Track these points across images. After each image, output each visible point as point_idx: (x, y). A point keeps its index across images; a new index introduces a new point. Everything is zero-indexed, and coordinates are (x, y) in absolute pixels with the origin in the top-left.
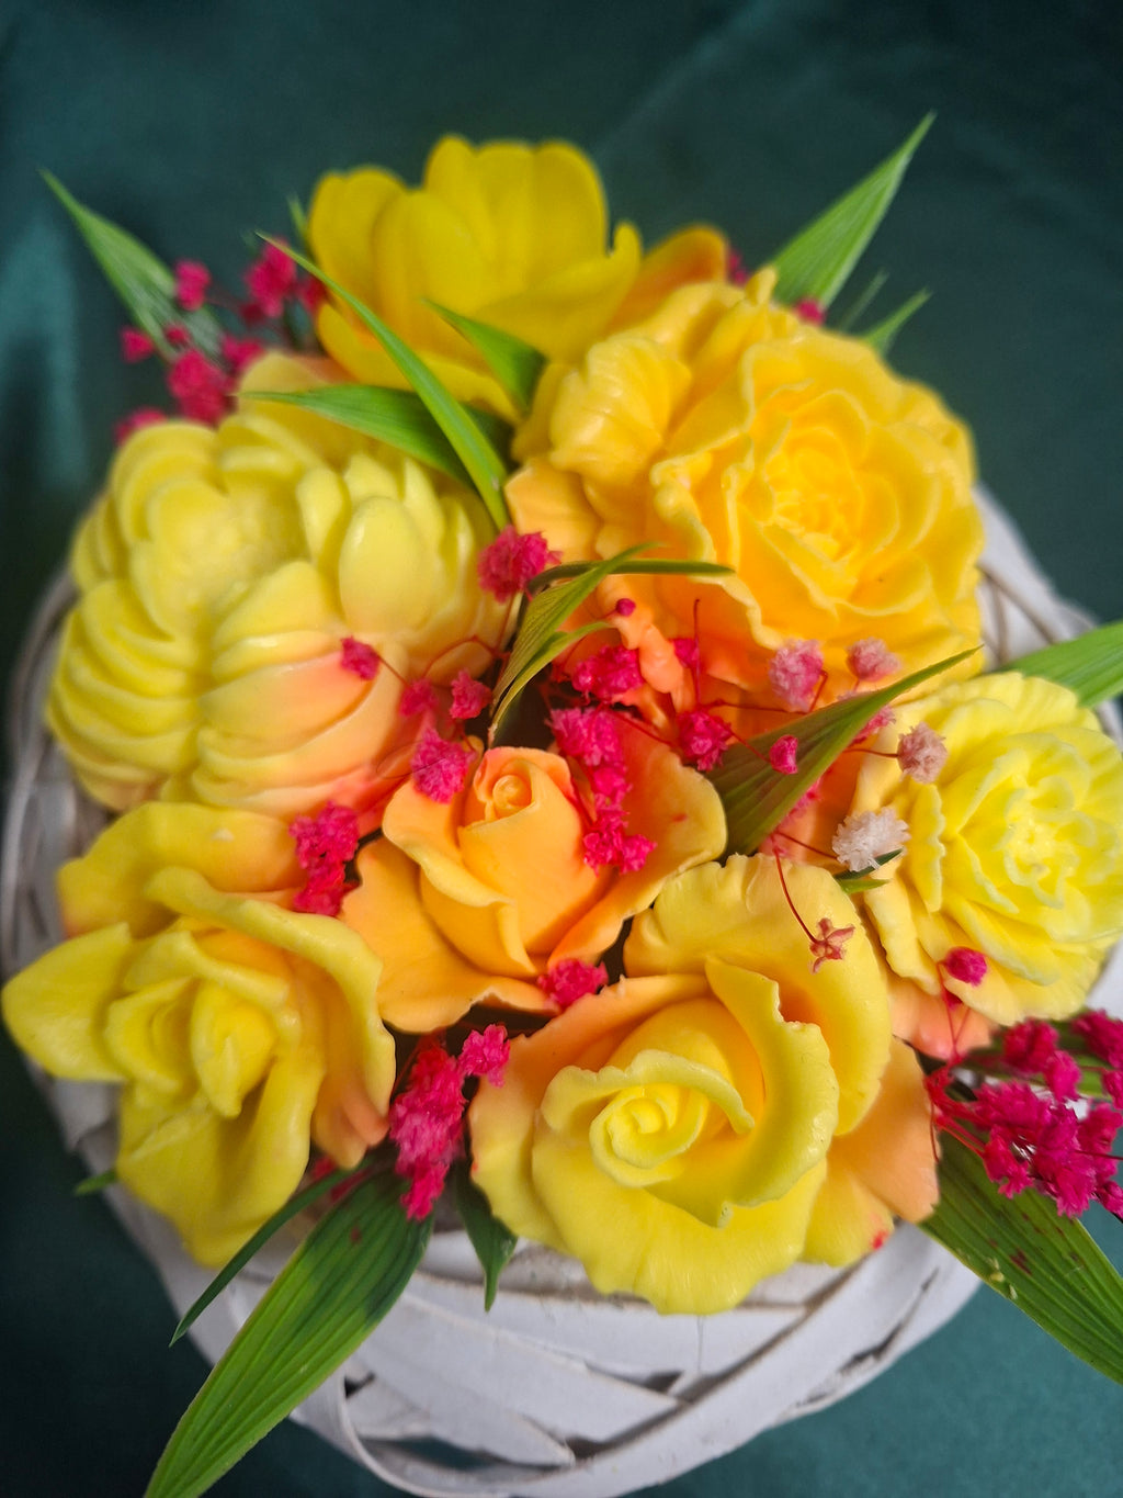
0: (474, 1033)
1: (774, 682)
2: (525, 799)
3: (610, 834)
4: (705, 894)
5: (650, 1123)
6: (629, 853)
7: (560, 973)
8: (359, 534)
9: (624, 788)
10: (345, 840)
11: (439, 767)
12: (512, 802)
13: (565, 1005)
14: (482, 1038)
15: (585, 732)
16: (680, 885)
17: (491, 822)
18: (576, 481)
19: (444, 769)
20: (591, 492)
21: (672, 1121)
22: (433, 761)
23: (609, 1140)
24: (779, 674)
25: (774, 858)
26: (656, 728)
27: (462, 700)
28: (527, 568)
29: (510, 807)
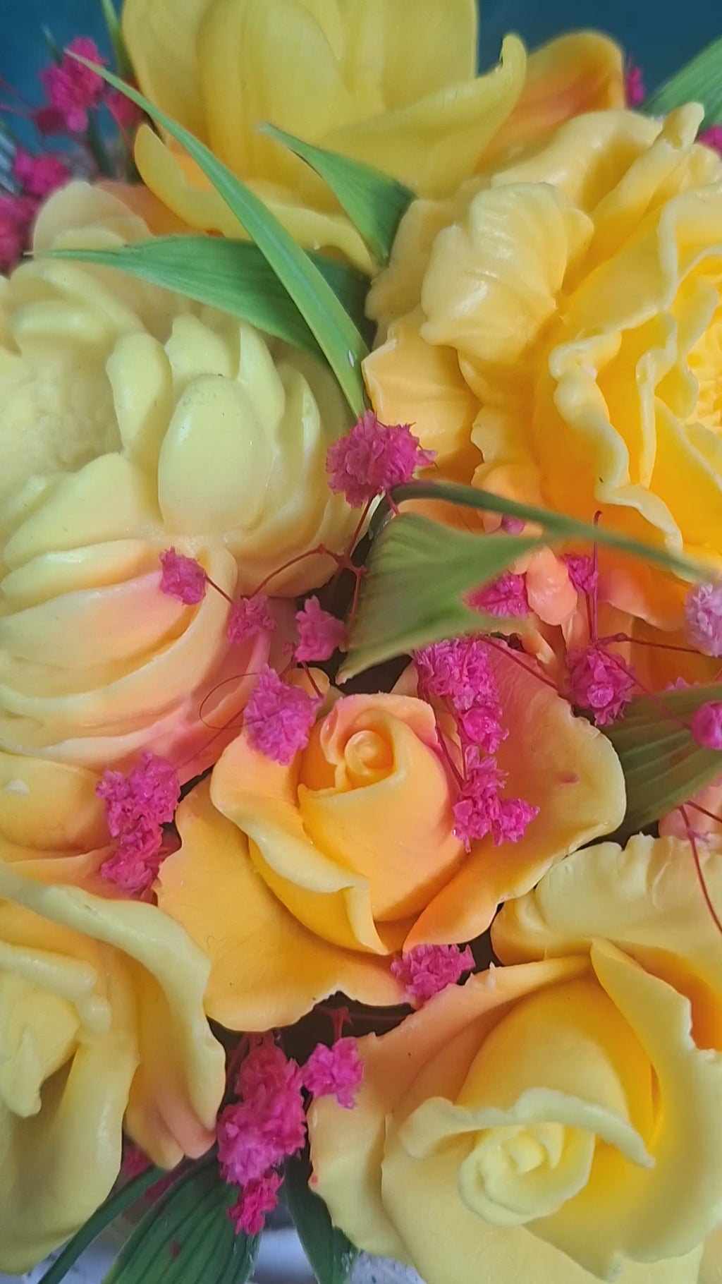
0: (321, 1047)
1: (693, 622)
2: (385, 763)
3: (485, 801)
4: (602, 882)
5: (530, 1158)
6: (507, 823)
7: (419, 960)
8: (184, 427)
9: (499, 734)
10: (163, 802)
11: (281, 719)
12: (369, 765)
13: (424, 998)
14: (331, 1054)
15: (456, 671)
16: (570, 868)
17: (343, 791)
18: (449, 357)
19: (286, 722)
20: (467, 370)
21: (555, 1158)
22: (272, 713)
23: (481, 1181)
24: (701, 615)
25: (687, 843)
26: (540, 663)
27: (311, 642)
28: (392, 472)
29: (366, 772)
